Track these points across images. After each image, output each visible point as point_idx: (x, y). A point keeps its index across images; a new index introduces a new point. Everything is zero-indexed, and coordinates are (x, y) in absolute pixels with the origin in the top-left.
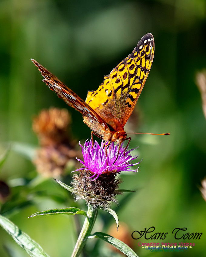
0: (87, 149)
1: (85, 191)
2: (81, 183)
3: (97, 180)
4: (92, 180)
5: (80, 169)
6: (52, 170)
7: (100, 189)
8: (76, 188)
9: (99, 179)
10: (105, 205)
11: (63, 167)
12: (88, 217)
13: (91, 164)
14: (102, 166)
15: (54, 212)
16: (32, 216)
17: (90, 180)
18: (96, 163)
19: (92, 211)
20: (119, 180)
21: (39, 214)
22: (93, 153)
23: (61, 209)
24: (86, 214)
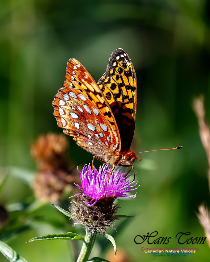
0: (85, 174)
1: (82, 216)
2: (79, 209)
3: (94, 206)
4: (90, 206)
5: (78, 194)
6: (49, 195)
7: (98, 215)
8: (74, 213)
9: (97, 204)
10: (103, 231)
11: (60, 192)
12: (85, 242)
13: (89, 189)
14: (100, 191)
15: (52, 237)
16: (31, 241)
17: (88, 205)
18: (94, 189)
19: (89, 236)
20: (117, 206)
21: (37, 239)
22: (91, 179)
23: (59, 234)
24: (83, 239)
